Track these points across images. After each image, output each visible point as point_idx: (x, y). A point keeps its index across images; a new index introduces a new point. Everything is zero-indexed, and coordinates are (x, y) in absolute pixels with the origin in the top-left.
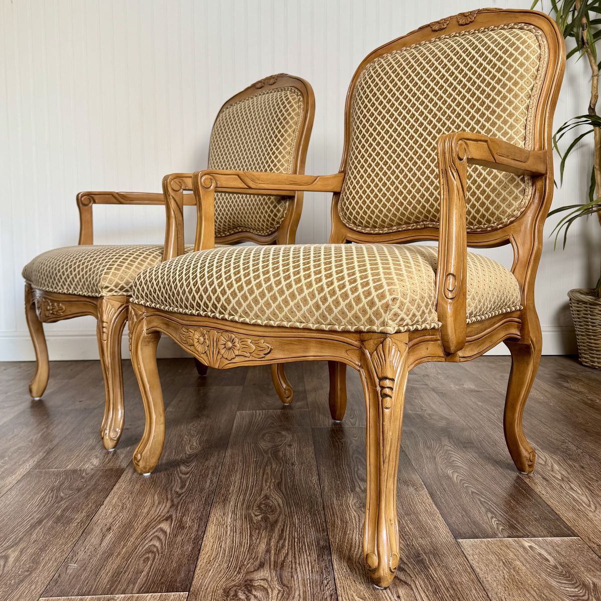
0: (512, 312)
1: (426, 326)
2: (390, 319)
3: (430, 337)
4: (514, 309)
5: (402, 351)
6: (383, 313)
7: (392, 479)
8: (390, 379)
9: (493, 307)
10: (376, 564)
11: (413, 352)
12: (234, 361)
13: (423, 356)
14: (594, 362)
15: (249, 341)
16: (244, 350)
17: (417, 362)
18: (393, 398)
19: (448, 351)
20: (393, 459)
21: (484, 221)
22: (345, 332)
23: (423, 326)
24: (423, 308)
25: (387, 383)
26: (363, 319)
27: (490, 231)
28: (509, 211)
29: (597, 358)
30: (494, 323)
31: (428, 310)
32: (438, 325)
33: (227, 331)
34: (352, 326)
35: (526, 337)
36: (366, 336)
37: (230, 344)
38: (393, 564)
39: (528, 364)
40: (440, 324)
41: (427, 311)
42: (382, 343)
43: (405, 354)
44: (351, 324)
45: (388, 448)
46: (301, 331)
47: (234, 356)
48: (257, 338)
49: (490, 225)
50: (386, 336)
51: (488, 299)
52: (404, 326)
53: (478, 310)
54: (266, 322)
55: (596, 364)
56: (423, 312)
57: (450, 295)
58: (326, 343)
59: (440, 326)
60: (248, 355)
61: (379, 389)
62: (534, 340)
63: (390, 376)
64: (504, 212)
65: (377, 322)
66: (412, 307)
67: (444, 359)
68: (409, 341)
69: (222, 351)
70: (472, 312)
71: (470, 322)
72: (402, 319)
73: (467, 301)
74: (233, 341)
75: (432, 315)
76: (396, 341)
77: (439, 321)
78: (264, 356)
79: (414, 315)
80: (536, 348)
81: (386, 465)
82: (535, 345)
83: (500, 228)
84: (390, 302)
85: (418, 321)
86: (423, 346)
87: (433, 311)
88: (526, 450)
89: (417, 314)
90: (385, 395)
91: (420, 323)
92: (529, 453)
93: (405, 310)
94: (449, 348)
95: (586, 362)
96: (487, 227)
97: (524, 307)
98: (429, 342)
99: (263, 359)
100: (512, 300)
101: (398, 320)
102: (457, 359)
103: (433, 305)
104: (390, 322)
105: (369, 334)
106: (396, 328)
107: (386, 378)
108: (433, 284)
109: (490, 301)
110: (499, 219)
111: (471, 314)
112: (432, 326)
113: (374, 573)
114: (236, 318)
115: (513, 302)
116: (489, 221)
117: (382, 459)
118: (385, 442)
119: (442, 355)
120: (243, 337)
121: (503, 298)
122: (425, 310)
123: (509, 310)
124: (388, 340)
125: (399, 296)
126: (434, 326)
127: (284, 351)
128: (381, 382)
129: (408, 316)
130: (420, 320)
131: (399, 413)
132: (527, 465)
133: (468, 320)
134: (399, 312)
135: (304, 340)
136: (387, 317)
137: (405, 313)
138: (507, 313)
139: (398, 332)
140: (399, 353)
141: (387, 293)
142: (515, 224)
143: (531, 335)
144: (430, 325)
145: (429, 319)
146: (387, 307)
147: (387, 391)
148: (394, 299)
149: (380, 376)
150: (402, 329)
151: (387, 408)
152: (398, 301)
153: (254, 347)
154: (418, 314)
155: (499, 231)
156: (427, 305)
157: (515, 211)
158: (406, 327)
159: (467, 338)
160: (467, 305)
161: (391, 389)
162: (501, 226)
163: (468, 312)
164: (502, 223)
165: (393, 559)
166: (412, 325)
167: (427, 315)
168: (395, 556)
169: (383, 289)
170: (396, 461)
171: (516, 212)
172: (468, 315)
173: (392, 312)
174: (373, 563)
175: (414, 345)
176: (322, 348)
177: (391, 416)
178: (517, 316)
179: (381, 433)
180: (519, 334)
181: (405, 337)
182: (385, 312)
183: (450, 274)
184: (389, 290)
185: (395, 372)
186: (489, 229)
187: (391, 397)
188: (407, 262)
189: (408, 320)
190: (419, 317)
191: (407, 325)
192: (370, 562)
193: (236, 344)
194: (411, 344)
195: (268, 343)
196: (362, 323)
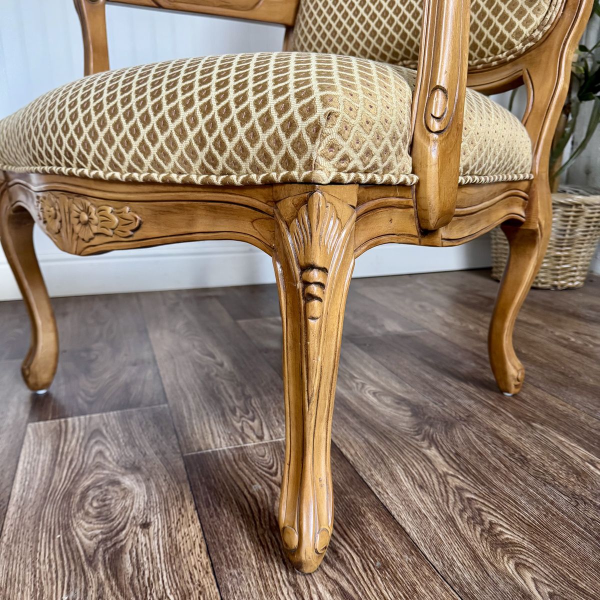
0: (519, 181)
1: (390, 179)
2: (323, 155)
3: (398, 200)
4: (522, 177)
5: (344, 219)
6: (309, 143)
7: (324, 424)
8: (319, 269)
9: (497, 166)
10: (295, 543)
11: (366, 224)
12: (92, 243)
13: (382, 232)
15: (110, 209)
16: (103, 224)
17: (371, 242)
18: (325, 302)
19: (424, 226)
20: (325, 395)
21: (487, 51)
22: (248, 186)
23: (386, 177)
24: (387, 141)
25: (315, 275)
26: (276, 159)
27: (495, 67)
28: (526, 31)
30: (495, 195)
31: (396, 148)
32: (412, 179)
33: (79, 195)
34: (258, 174)
35: (533, 219)
36: (282, 191)
37: (85, 217)
38: (320, 543)
39: (530, 257)
40: (416, 178)
41: (393, 150)
42: (306, 202)
43: (350, 225)
44: (256, 169)
45: (315, 381)
46: (182, 189)
47: (91, 235)
48: (119, 204)
49: (497, 57)
50: (314, 188)
51: (492, 149)
52: (349, 172)
53: (476, 164)
54: (128, 174)
56: (386, 150)
57: (436, 126)
58: (221, 208)
59: (415, 181)
60: (110, 232)
61: (299, 285)
62: (543, 223)
63: (319, 262)
64: (519, 33)
65: (299, 163)
66: (365, 136)
67: (417, 240)
68: (358, 204)
69: (77, 228)
70: (468, 165)
71: (464, 182)
72: (345, 158)
73: (462, 144)
74: (87, 211)
75: (403, 159)
76: (332, 200)
77: (413, 172)
78: (131, 233)
79: (368, 153)
80: (544, 235)
81: (313, 406)
82: (543, 231)
83: (511, 60)
84: (323, 121)
85: (375, 167)
86: (384, 215)
87: (405, 152)
88: (515, 367)
89: (374, 150)
90: (311, 297)
91: (380, 170)
92: (518, 371)
93: (351, 138)
94: (427, 221)
96: (492, 61)
97: (535, 175)
98: (395, 210)
99: (131, 239)
100: (521, 162)
101: (337, 158)
102: (438, 240)
103: (404, 140)
104: (321, 160)
105: (287, 186)
106: (334, 174)
107: (312, 267)
108: (407, 105)
109: (495, 155)
110: (510, 45)
111: (466, 169)
112: (401, 180)
113: (293, 555)
114: (86, 172)
115: (522, 167)
116: (495, 50)
117: (306, 398)
118: (311, 372)
119: (415, 233)
120: (101, 203)
121: (511, 156)
122: (390, 147)
123: (516, 177)
124: (318, 195)
125: (340, 110)
126: (405, 180)
127: (159, 224)
128: (304, 274)
129: (356, 151)
130: (380, 165)
131: (336, 327)
132: (513, 386)
133: (461, 178)
134: (340, 142)
135: (187, 206)
136: (317, 150)
137: (352, 146)
138: (513, 181)
139: (336, 182)
140: (338, 222)
141: (318, 104)
142: (533, 52)
143: (540, 217)
144: (398, 177)
145: (397, 166)
146: (317, 131)
147: (315, 290)
148: (329, 116)
149: (302, 263)
150: (344, 176)
151: (313, 318)
152: (339, 120)
153: (116, 220)
154: (377, 152)
155: (508, 66)
156: (394, 138)
157: (534, 31)
158: (353, 175)
159: (456, 210)
160: (462, 153)
161: (322, 285)
162: (512, 56)
163: (462, 164)
164: (513, 53)
165: (321, 537)
166: (366, 172)
167: (392, 156)
168: (324, 532)
169: (312, 97)
170: (330, 398)
171: (537, 32)
172: (461, 169)
173: (326, 141)
174: (291, 542)
175: (366, 212)
176: (215, 218)
177: (320, 332)
178: (524, 189)
179: (304, 359)
180: (523, 214)
181: (351, 194)
182: (313, 140)
183: (438, 87)
184: (323, 98)
185: (329, 257)
186: (495, 63)
187: (320, 300)
188: (367, 77)
189: (355, 162)
190: (376, 158)
191: (355, 170)
192: (287, 539)
193: (93, 215)
194: (362, 209)
195: (136, 212)
196: (273, 167)
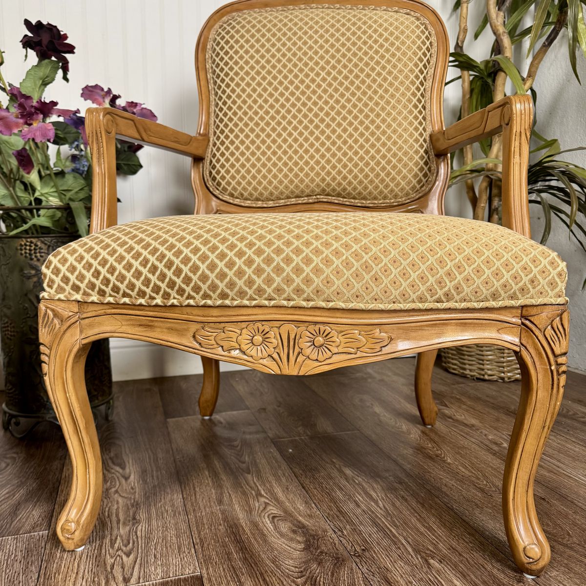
6: (559, 282)
14: (465, 369)
15: (357, 332)
16: (347, 345)
26: (533, 292)
29: (470, 365)
36: (533, 310)
37: (321, 341)
42: (560, 315)
47: (330, 355)
48: (369, 328)
55: (467, 372)
60: (354, 350)
61: (555, 367)
65: (552, 294)
69: (308, 351)
74: (326, 336)
78: (380, 349)
95: (454, 369)
99: (378, 354)
105: (539, 307)
120: (345, 329)
127: (409, 339)
128: (559, 360)
136: (564, 286)
149: (559, 352)
153: (364, 340)
193: (335, 339)
195: (386, 333)
196: (529, 295)
